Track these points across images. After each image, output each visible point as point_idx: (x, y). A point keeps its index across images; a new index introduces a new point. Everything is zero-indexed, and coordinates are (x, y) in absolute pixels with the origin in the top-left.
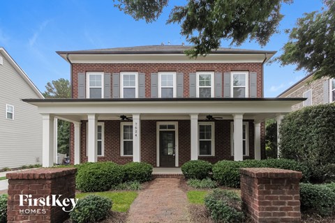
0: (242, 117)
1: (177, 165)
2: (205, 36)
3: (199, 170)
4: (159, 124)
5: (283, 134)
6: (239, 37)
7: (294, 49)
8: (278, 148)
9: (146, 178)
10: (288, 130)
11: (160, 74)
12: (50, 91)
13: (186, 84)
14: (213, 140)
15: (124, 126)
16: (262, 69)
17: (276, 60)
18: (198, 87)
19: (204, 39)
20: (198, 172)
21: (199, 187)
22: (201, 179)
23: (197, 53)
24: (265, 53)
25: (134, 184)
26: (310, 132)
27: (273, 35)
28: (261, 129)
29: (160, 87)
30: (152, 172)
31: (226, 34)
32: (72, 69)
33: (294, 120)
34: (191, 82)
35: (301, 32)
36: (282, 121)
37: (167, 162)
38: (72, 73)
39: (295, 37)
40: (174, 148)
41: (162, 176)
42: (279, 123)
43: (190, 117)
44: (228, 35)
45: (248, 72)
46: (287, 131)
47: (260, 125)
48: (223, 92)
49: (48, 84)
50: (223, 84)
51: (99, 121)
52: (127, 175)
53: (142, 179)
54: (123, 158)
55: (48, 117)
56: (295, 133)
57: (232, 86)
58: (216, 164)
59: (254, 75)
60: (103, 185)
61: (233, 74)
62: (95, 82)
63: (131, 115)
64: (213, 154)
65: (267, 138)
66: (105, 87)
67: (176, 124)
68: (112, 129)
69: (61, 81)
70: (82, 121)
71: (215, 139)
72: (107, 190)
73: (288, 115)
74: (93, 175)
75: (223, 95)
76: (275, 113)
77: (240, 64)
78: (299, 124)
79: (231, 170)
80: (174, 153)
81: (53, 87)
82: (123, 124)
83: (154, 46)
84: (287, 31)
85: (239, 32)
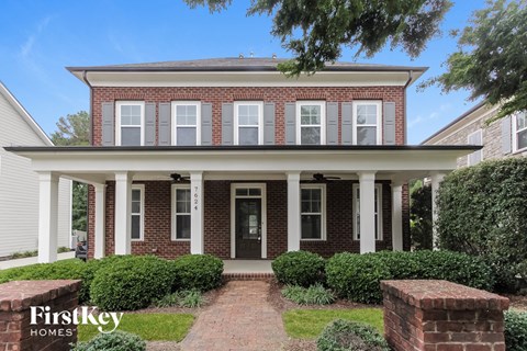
0: (373, 177)
1: (264, 255)
2: (316, 39)
3: (302, 270)
4: (234, 187)
5: (442, 206)
6: (372, 41)
7: (469, 62)
8: (434, 230)
9: (212, 282)
10: (452, 199)
11: (237, 105)
12: (65, 130)
13: (279, 122)
14: (323, 214)
15: (178, 191)
16: (403, 96)
17: (433, 82)
18: (299, 126)
19: (312, 43)
20: (301, 274)
21: (302, 302)
22: (306, 286)
23: (299, 68)
24: (409, 71)
25: (192, 295)
26: (493, 204)
27: (433, 38)
28: (403, 195)
29: (236, 126)
30: (221, 271)
31: (349, 36)
32: (93, 96)
33: (462, 183)
34: (287, 118)
35: (483, 33)
36: (442, 184)
37: (248, 250)
38: (93, 102)
39: (470, 41)
40: (259, 228)
41: (240, 277)
42: (436, 187)
43: (287, 177)
44: (353, 38)
45: (380, 102)
46: (450, 202)
47: (400, 188)
48: (340, 134)
49: (62, 120)
50: (340, 122)
51: (134, 182)
52: (179, 278)
53: (205, 285)
54: (175, 244)
55: (49, 177)
56: (465, 206)
57: (355, 125)
58: (332, 260)
59: (391, 107)
60: (136, 299)
61: (356, 104)
62: (129, 117)
63: (188, 173)
64: (324, 237)
65: (414, 211)
66: (146, 125)
67: (263, 187)
68: (158, 195)
69: (81, 115)
70: (107, 182)
71: (328, 212)
72: (144, 307)
73: (451, 174)
74: (119, 281)
75: (340, 141)
76: (428, 171)
77: (367, 88)
78: (473, 190)
79: (359, 271)
80: (259, 234)
81: (69, 124)
82: (175, 187)
83: (227, 59)
84: (454, 34)
85: (373, 33)
